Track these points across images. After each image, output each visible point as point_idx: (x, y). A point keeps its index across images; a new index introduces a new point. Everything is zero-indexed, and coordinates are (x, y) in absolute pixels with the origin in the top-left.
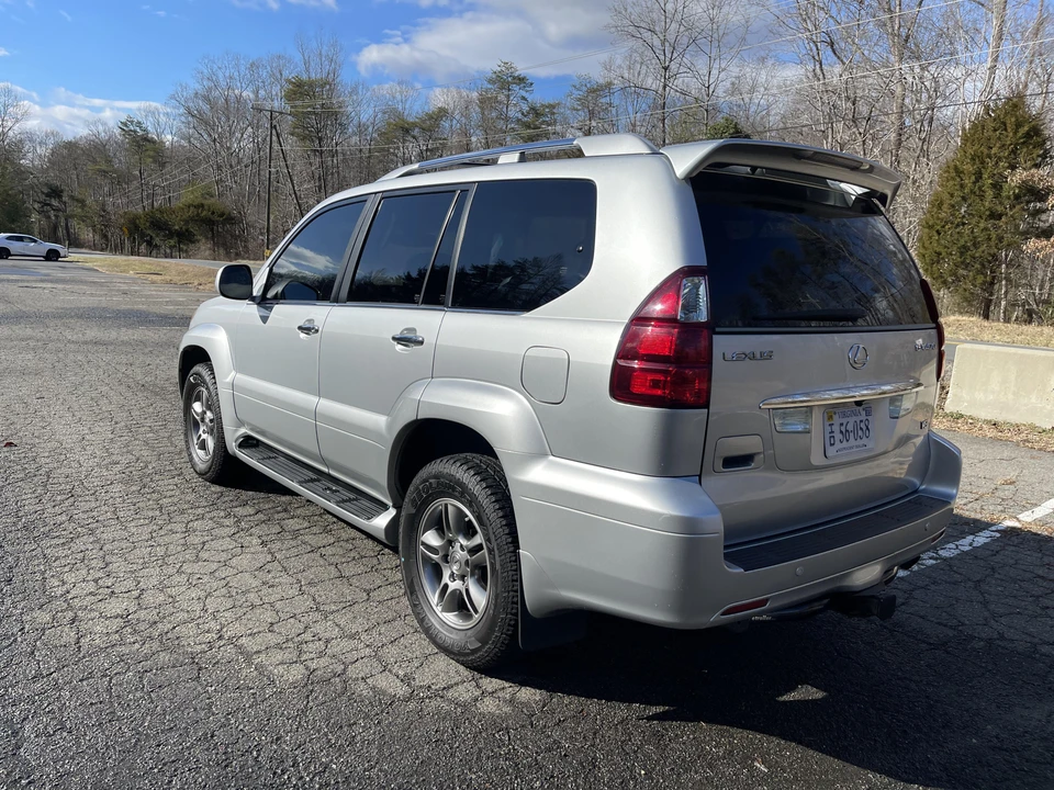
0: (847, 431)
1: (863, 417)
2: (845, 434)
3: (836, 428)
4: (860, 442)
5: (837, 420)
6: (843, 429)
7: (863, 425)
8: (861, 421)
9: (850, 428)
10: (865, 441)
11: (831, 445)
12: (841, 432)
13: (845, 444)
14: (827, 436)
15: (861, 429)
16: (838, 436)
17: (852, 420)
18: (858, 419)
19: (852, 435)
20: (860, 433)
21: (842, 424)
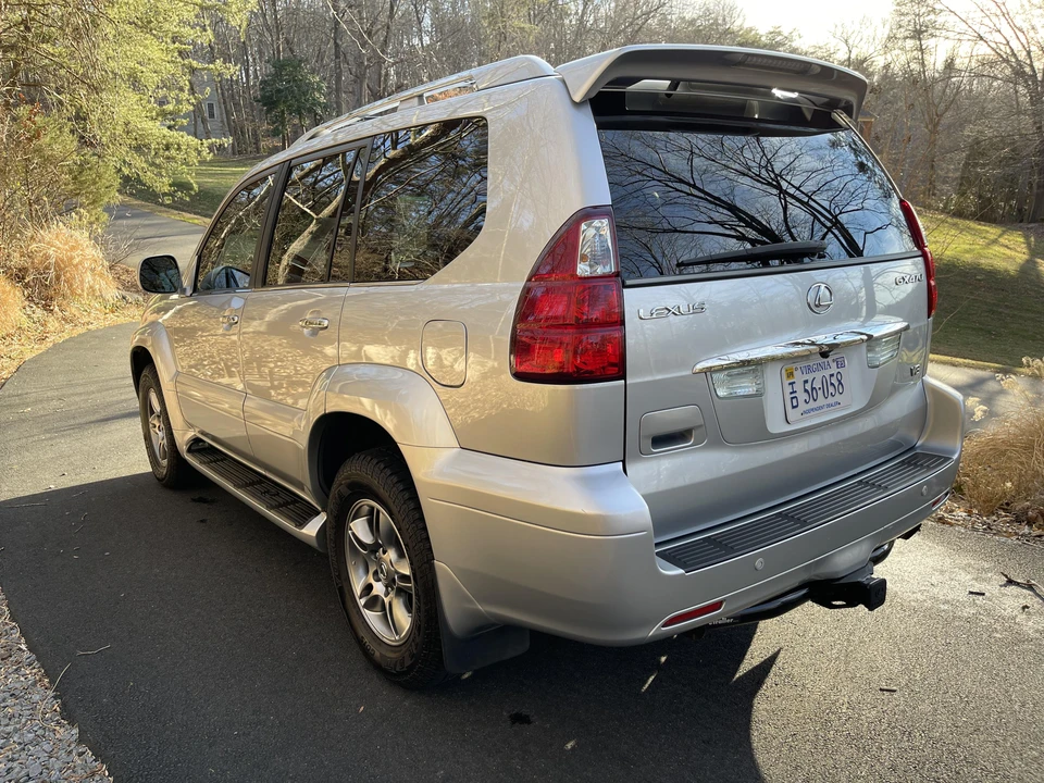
0: (813, 389)
1: (834, 370)
2: (811, 393)
3: (799, 387)
4: (831, 400)
5: (799, 377)
6: (808, 387)
7: (834, 380)
8: (832, 375)
9: (817, 385)
10: (838, 398)
11: (793, 407)
12: (806, 391)
13: (812, 405)
14: (788, 397)
15: (832, 384)
16: (802, 396)
17: (819, 375)
18: (827, 373)
19: (820, 392)
20: (831, 390)
21: (806, 382)
